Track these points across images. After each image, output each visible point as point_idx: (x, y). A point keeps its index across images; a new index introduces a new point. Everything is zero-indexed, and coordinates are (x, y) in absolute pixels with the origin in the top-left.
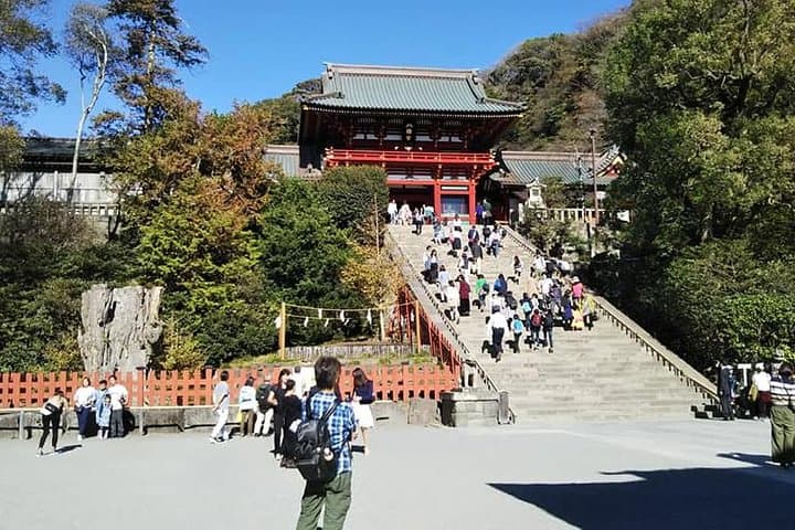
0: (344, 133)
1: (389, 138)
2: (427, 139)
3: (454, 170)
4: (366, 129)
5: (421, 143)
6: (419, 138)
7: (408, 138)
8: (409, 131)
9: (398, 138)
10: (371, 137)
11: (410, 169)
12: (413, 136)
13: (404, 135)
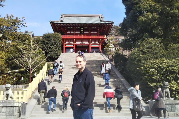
0: (64, 31)
1: (77, 32)
2: (87, 32)
3: (95, 40)
4: (70, 30)
5: (86, 34)
6: (85, 32)
7: (82, 32)
8: (82, 30)
9: (79, 32)
10: (72, 32)
11: (82, 40)
12: (83, 31)
13: (81, 31)
